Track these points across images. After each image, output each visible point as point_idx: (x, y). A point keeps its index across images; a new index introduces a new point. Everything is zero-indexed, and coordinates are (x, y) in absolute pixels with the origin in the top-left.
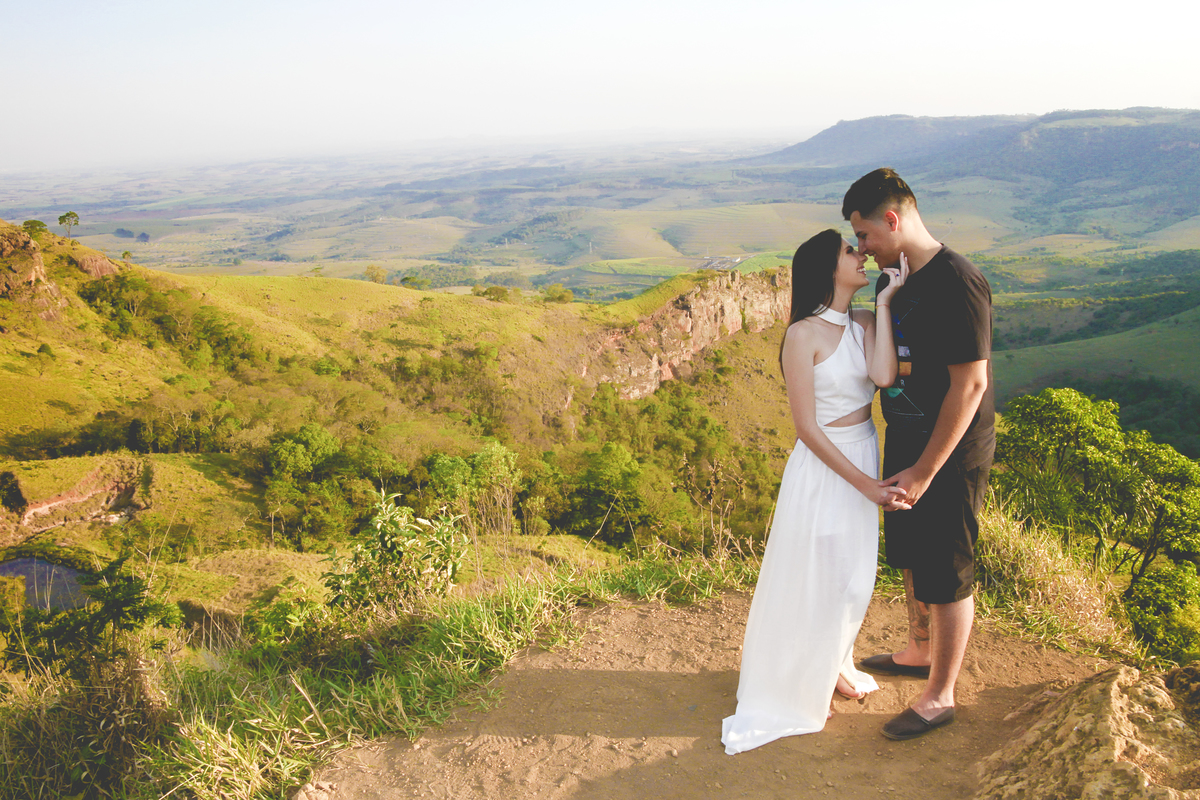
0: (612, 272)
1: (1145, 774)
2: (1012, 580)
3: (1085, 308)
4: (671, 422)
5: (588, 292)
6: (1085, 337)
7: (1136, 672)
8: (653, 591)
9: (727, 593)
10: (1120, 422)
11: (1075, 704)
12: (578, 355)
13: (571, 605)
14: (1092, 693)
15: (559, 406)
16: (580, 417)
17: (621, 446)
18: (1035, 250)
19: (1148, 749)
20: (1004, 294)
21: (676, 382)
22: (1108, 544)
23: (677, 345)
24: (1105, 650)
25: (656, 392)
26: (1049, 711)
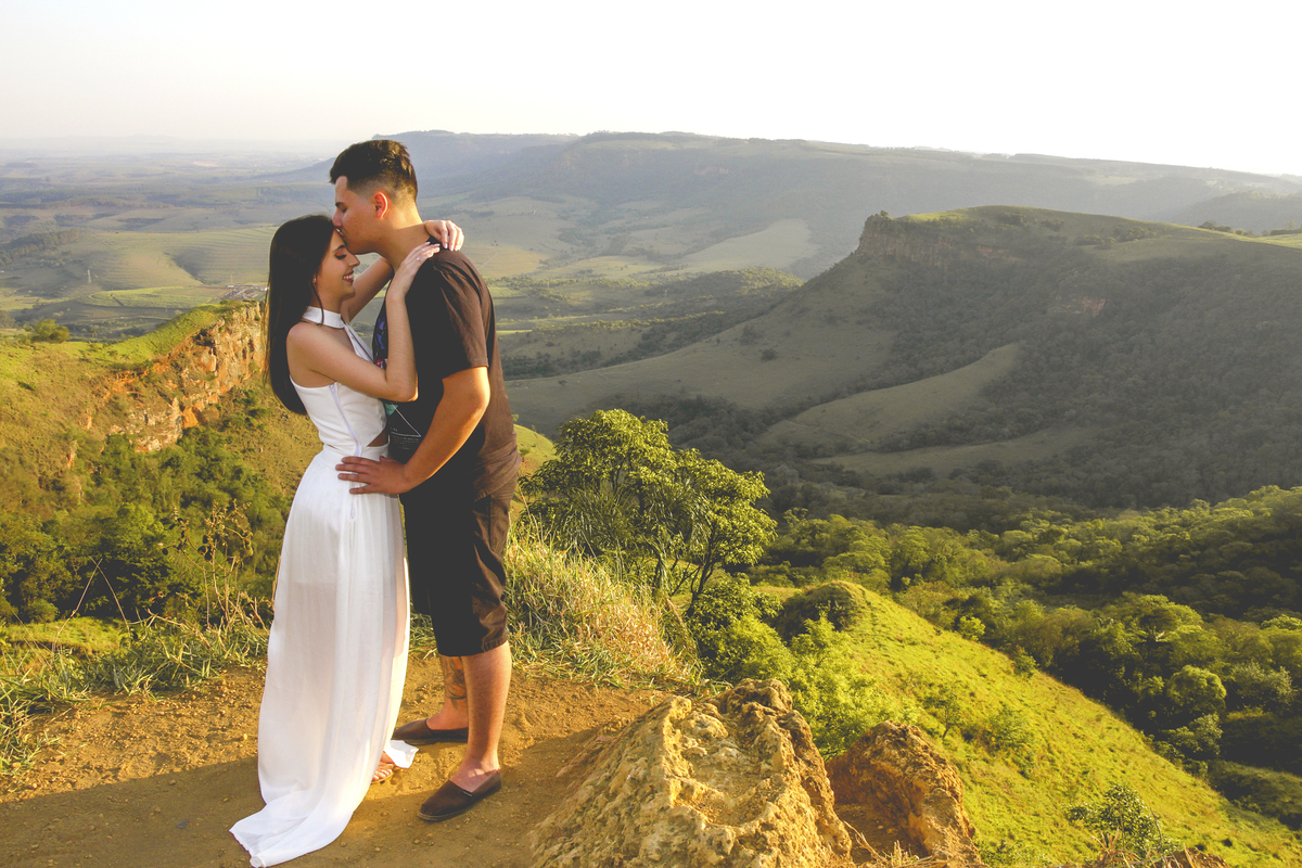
0: (117, 305)
1: (702, 815)
2: (558, 616)
3: (633, 330)
4: (199, 475)
5: (89, 329)
6: (636, 359)
7: (688, 702)
8: (135, 680)
9: (230, 671)
10: (670, 441)
11: (627, 749)
12: (80, 403)
13: (21, 714)
14: (642, 733)
15: (60, 465)
16: (87, 476)
17: (141, 507)
18: (582, 272)
19: (704, 786)
20: (553, 318)
21: (201, 428)
22: (668, 564)
23: (201, 386)
24: (660, 681)
25: (179, 442)
26: (603, 759)
